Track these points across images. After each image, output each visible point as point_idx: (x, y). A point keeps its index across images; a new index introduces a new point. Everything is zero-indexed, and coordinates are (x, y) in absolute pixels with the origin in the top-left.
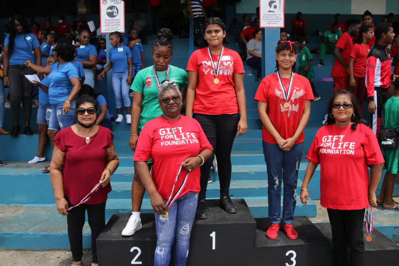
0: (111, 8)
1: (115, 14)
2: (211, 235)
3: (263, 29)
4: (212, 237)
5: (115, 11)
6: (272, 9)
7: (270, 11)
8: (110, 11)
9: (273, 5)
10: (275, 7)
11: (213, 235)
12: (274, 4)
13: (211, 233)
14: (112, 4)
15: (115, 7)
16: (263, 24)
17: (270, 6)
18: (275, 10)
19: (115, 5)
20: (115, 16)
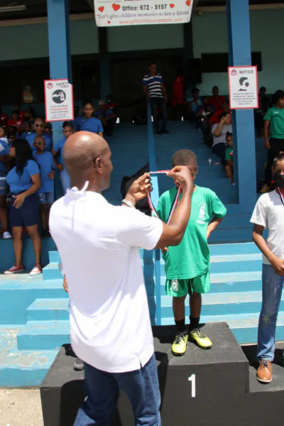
0: (57, 92)
1: (62, 99)
2: (190, 379)
3: (234, 110)
4: (191, 382)
5: (62, 95)
6: (244, 87)
7: (241, 90)
8: (56, 96)
9: (244, 83)
10: (247, 84)
11: (192, 378)
12: (246, 81)
13: (190, 376)
14: (59, 88)
15: (61, 91)
16: (234, 104)
17: (241, 84)
18: (247, 88)
19: (62, 89)
20: (62, 101)
